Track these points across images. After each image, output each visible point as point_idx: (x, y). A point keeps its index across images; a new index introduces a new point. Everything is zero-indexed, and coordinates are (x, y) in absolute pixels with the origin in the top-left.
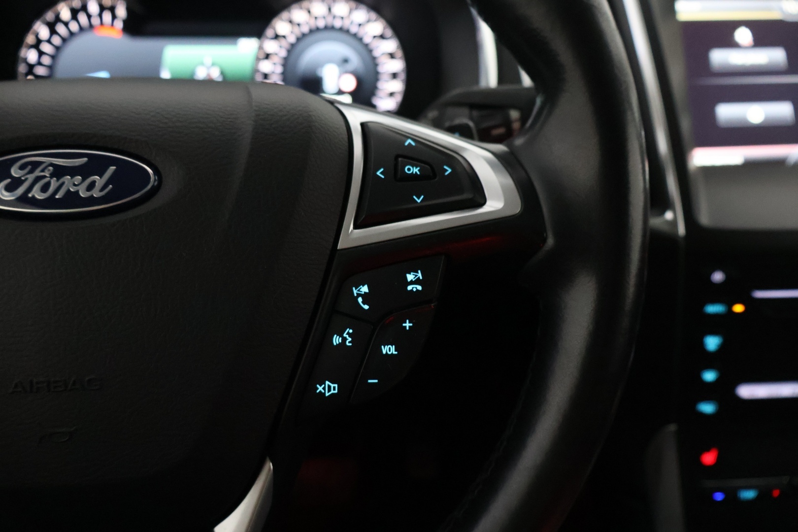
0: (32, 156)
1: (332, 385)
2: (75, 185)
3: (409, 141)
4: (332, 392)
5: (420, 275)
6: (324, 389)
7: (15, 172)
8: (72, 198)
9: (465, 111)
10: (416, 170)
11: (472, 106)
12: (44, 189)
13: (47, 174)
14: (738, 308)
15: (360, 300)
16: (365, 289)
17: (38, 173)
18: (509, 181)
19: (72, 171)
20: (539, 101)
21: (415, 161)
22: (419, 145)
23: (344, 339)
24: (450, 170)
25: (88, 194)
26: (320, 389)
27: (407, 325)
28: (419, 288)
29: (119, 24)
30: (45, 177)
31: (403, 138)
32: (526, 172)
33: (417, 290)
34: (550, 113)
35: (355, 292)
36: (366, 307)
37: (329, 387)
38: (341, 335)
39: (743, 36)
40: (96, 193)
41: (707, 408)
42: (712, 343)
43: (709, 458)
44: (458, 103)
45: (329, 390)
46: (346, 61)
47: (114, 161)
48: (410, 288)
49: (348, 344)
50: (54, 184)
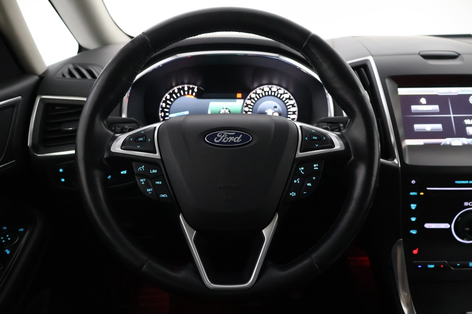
0: (221, 132)
1: (294, 193)
2: (233, 139)
3: (313, 131)
4: (294, 195)
5: (317, 165)
6: (292, 194)
7: (218, 136)
8: (232, 142)
9: (326, 124)
10: (316, 138)
11: (328, 123)
12: (226, 140)
13: (226, 136)
14: (422, 194)
15: (301, 171)
16: (303, 168)
17: (223, 136)
18: (342, 142)
19: (232, 136)
20: (349, 121)
21: (315, 136)
22: (316, 132)
23: (297, 181)
24: (325, 138)
25: (236, 141)
26: (291, 194)
27: (314, 178)
28: (317, 168)
29: (194, 94)
30: (225, 137)
31: (312, 130)
32: (346, 139)
33: (317, 169)
34: (352, 124)
35: (300, 169)
36: (303, 173)
37: (293, 194)
38: (296, 180)
39: (423, 101)
40: (238, 141)
41: (414, 232)
42: (413, 206)
43: (415, 252)
44: (323, 122)
45: (293, 195)
46: (276, 107)
47: (241, 134)
48: (315, 168)
49: (298, 182)
50: (228, 139)
